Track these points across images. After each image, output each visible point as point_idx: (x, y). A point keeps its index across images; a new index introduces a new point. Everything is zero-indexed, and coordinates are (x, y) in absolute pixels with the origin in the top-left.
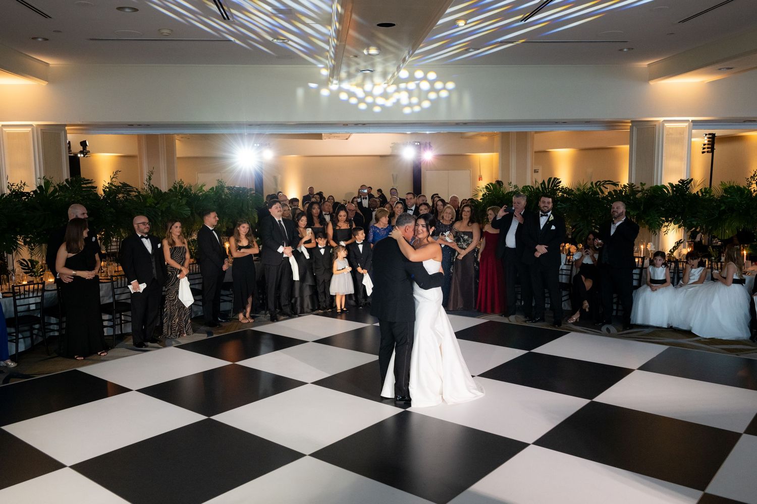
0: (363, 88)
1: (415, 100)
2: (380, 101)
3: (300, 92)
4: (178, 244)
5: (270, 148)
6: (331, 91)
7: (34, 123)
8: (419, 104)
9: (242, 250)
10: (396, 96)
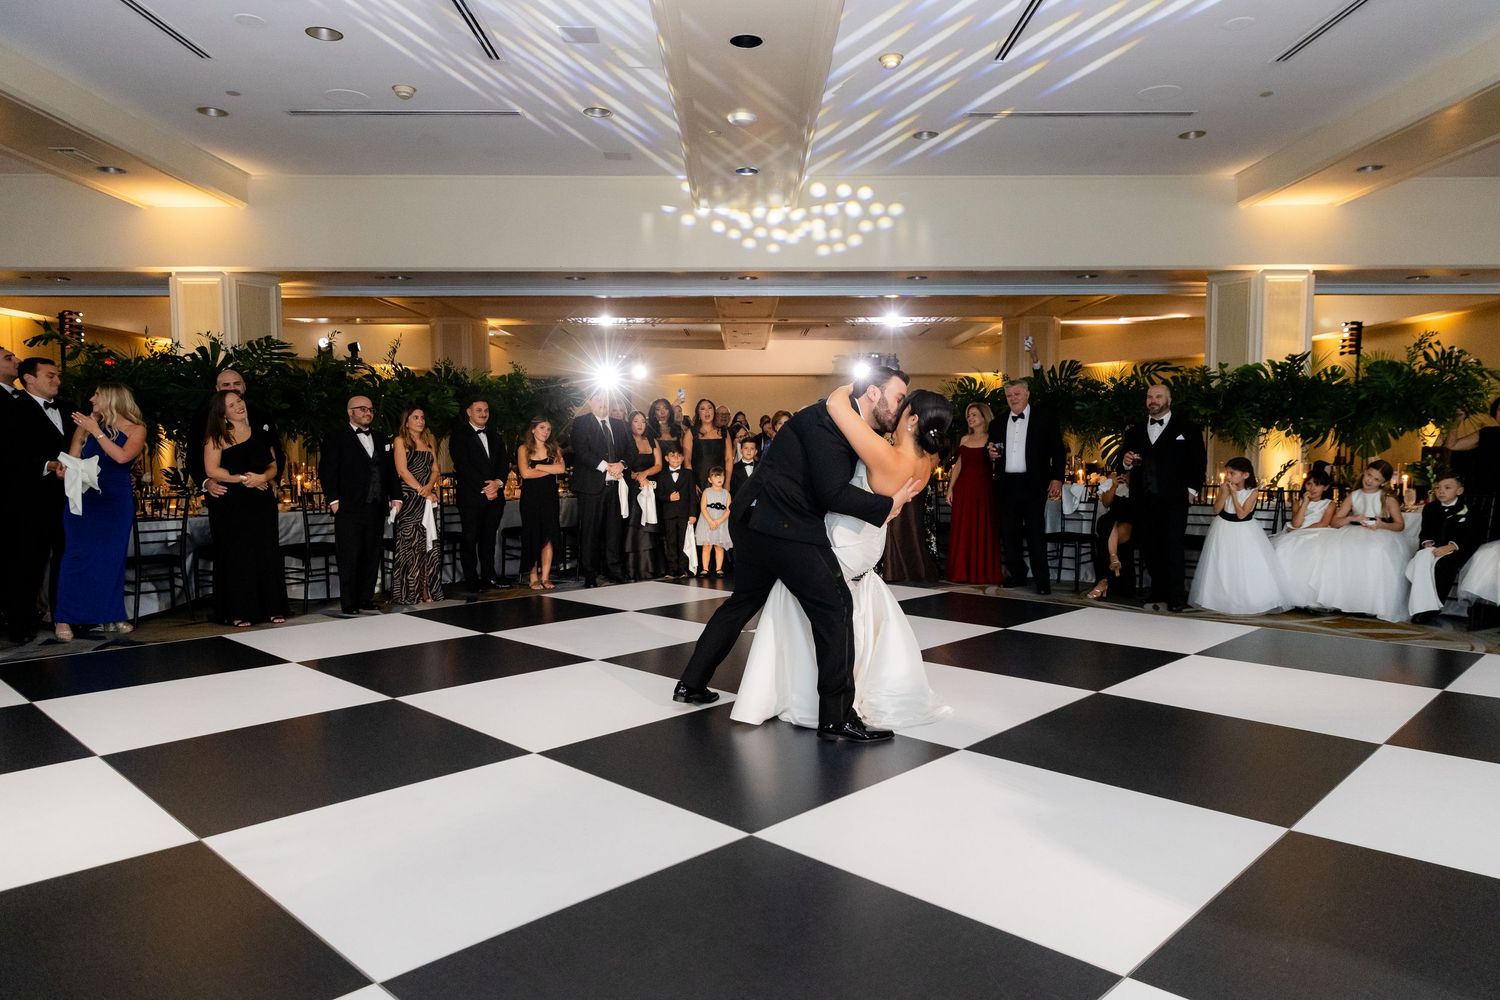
0: (750, 213)
1: (836, 234)
2: (779, 234)
3: (647, 220)
4: (421, 447)
5: (644, 361)
6: (698, 218)
7: (226, 270)
8: (843, 240)
9: (538, 467)
10: (806, 226)
